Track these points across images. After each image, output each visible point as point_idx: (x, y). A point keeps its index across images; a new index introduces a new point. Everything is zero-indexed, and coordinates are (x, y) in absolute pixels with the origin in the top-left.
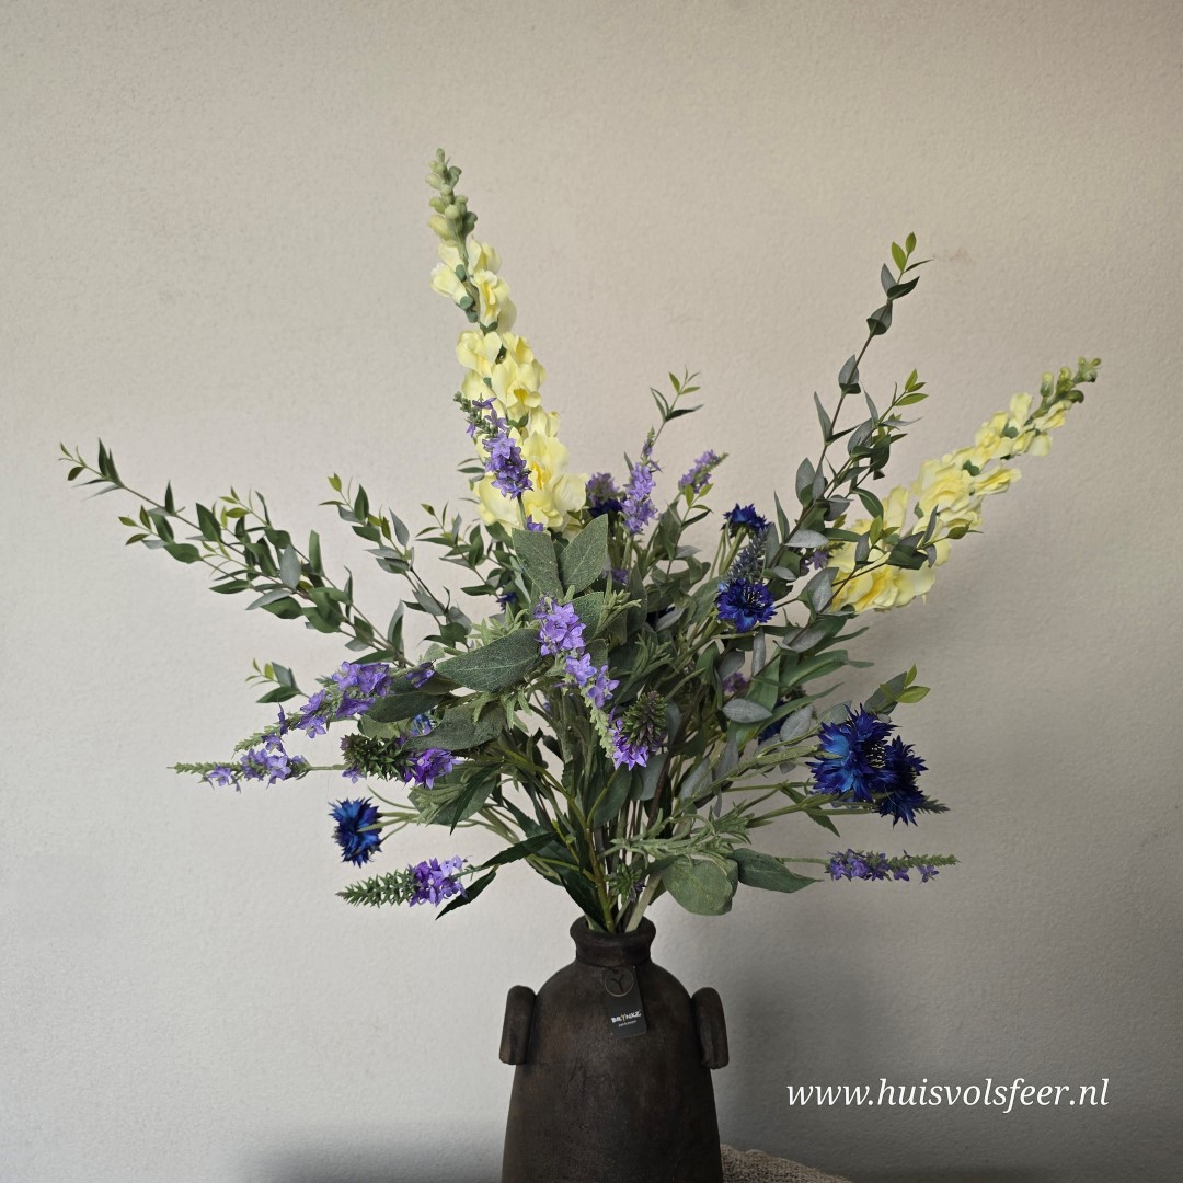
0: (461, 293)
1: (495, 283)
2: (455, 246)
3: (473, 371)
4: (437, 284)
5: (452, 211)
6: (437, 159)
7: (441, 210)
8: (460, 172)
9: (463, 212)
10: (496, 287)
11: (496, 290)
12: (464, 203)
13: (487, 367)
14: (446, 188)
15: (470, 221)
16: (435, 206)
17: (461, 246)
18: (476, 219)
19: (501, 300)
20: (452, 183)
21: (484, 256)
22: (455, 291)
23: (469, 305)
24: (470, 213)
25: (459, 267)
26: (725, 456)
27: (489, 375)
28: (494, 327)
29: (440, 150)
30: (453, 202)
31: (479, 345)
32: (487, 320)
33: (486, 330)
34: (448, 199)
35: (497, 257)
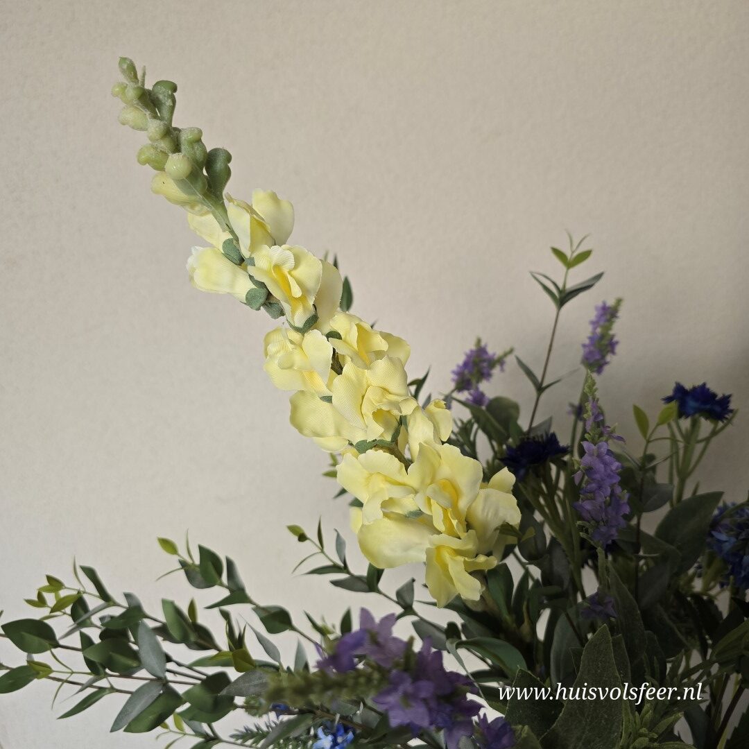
0: (244, 286)
1: (292, 262)
2: (207, 213)
3: (302, 392)
4: (200, 281)
5: (177, 164)
6: (122, 79)
7: (160, 167)
8: (175, 89)
9: (199, 155)
10: (296, 267)
11: (296, 273)
12: (199, 141)
13: (320, 383)
14: (155, 127)
15: (219, 165)
16: (147, 161)
17: (219, 212)
18: (229, 158)
19: (311, 283)
20: (166, 114)
21: (258, 223)
22: (232, 285)
23: (262, 300)
24: (215, 152)
25: (227, 244)
26: (619, 301)
27: (327, 393)
28: (312, 322)
29: (123, 60)
30: (177, 148)
31: (298, 358)
32: (300, 319)
33: (302, 331)
34: (164, 145)
35: (285, 205)
